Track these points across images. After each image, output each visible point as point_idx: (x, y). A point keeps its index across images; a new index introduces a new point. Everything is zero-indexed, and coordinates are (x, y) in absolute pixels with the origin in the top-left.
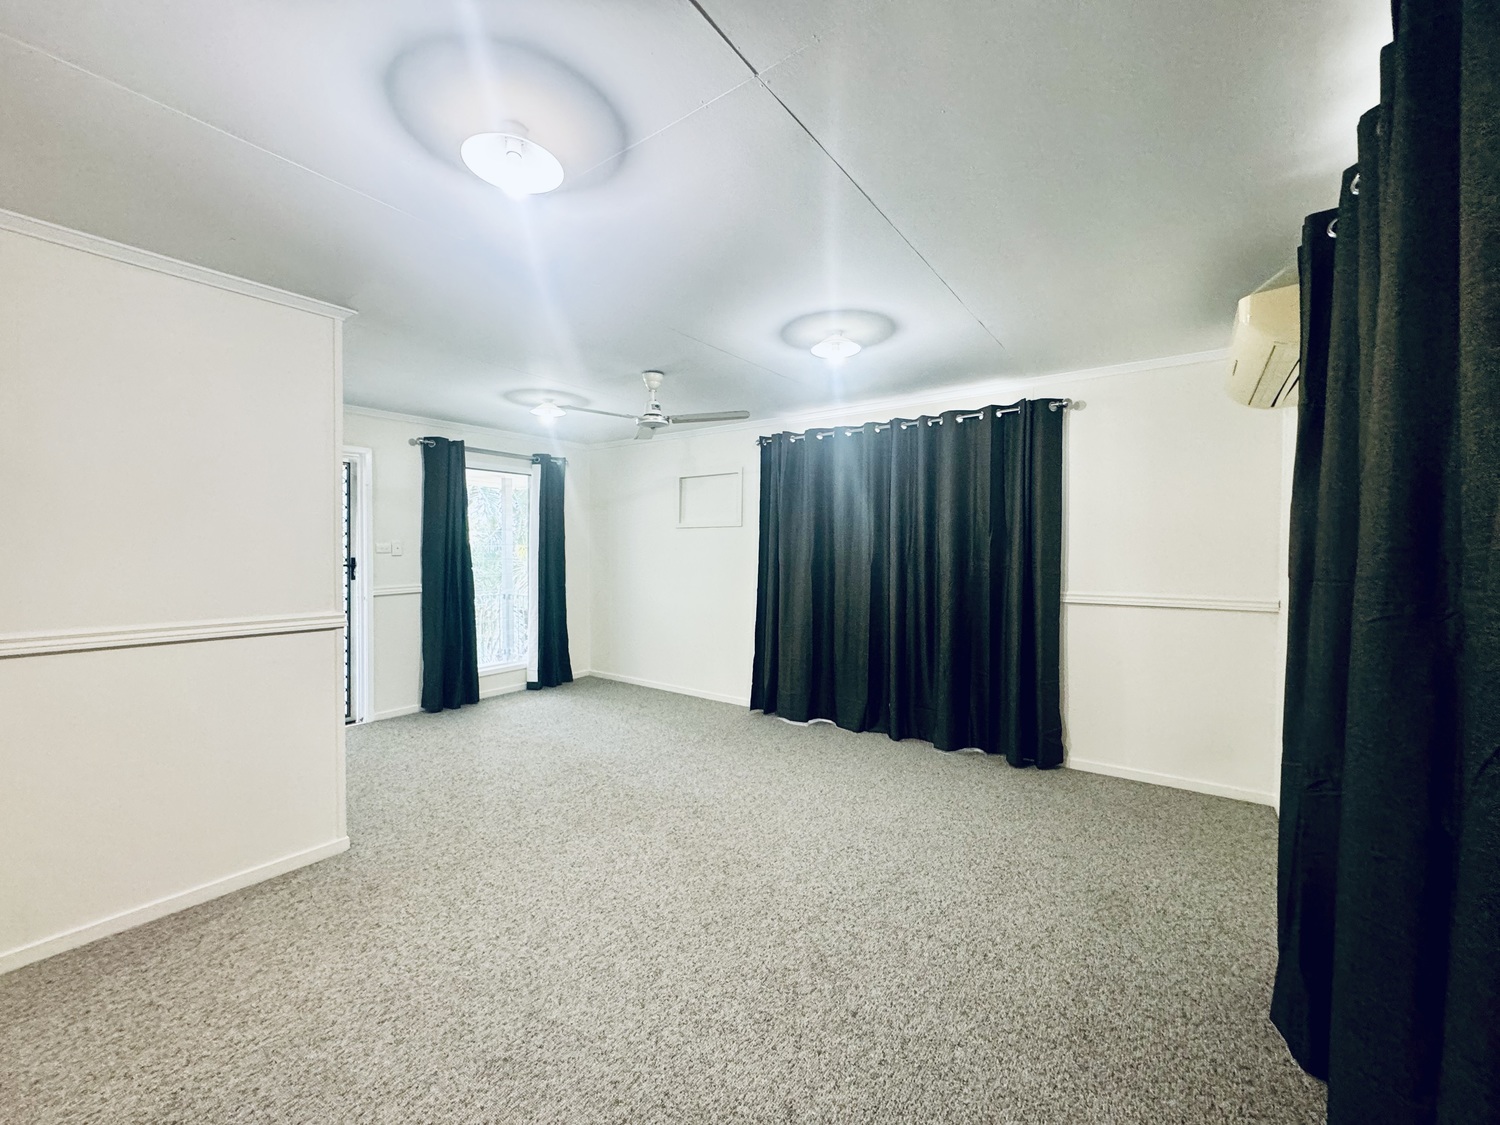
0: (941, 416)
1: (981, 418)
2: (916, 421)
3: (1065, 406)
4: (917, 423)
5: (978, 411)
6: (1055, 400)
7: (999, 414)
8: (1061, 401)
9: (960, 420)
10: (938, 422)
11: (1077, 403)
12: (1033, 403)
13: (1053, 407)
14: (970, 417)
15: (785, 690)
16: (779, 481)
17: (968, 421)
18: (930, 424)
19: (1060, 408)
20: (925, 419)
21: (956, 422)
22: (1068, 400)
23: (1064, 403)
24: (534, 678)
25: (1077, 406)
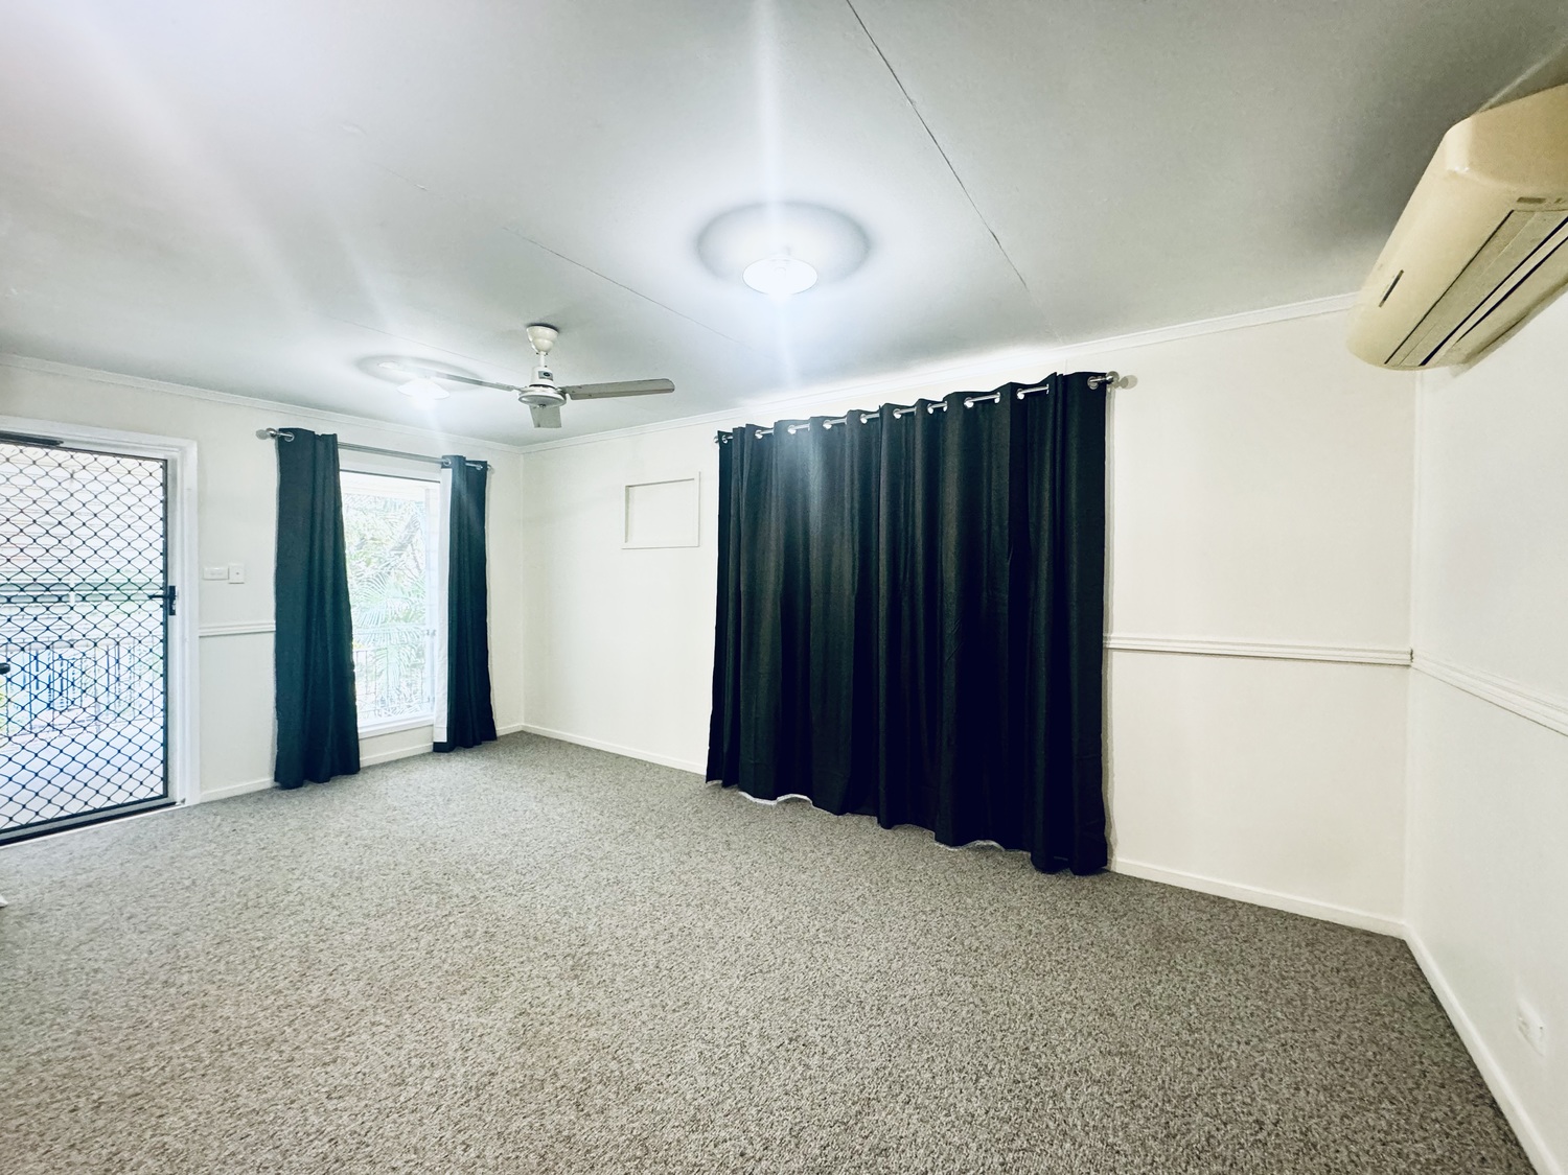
0: (945, 399)
1: (997, 401)
2: (913, 407)
3: (1110, 382)
4: (914, 410)
5: (994, 392)
6: (1096, 375)
7: (1021, 396)
8: (1103, 375)
9: (969, 404)
10: (942, 408)
11: (1125, 380)
12: (1066, 379)
13: (1093, 384)
14: (984, 403)
15: (747, 757)
16: (741, 489)
17: (980, 406)
18: (931, 411)
19: (1103, 385)
20: (923, 403)
21: (965, 407)
22: (1114, 374)
23: (1108, 379)
24: (443, 738)
25: (1125, 383)
